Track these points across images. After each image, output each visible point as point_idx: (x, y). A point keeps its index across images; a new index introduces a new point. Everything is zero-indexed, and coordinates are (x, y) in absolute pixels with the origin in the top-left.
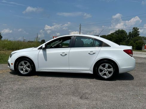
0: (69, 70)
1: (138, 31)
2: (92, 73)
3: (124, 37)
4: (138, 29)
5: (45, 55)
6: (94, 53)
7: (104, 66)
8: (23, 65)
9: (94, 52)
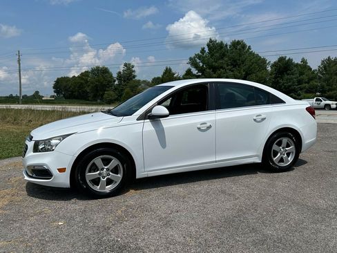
0: (216, 162)
1: (133, 69)
2: (259, 161)
3: (110, 82)
4: (133, 67)
5: (161, 133)
6: (263, 119)
7: (279, 144)
8: (100, 168)
9: (263, 116)
